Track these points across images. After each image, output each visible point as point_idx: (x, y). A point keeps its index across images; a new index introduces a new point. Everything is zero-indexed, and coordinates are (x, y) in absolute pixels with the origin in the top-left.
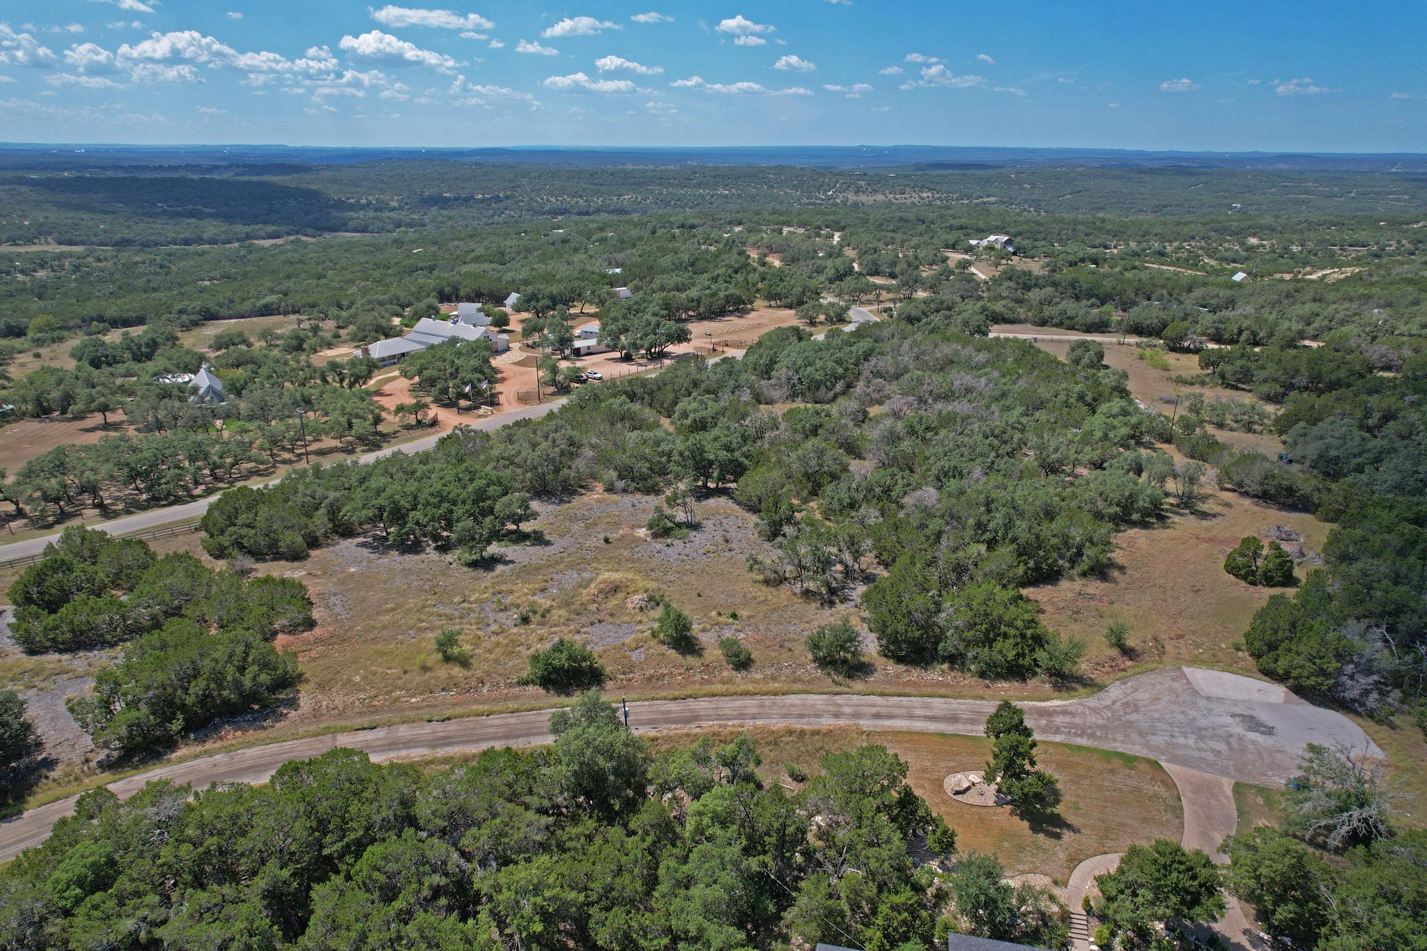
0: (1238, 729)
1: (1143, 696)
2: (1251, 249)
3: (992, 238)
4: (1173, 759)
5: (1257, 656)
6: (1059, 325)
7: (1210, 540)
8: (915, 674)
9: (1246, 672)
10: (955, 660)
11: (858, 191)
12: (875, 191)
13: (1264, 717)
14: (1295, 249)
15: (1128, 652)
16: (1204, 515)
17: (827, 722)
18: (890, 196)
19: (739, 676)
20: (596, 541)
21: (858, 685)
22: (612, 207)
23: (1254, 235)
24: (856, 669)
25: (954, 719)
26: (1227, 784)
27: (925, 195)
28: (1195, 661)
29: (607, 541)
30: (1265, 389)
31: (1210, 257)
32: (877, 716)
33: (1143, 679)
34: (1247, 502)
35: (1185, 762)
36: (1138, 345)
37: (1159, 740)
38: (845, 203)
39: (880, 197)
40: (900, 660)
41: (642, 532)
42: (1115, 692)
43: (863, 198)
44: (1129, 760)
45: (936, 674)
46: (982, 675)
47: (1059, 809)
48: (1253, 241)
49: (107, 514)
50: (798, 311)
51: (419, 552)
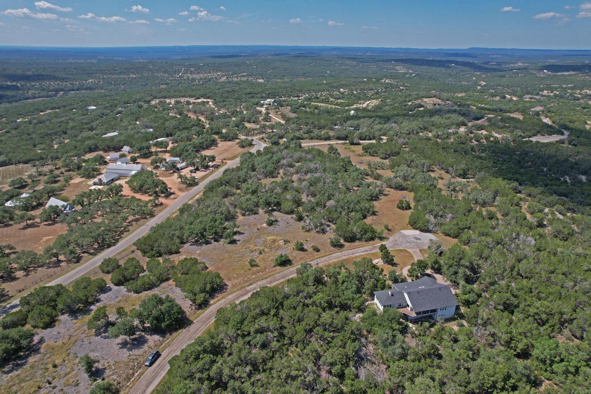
0: (415, 240)
1: (397, 238)
2: (342, 93)
3: (268, 100)
4: (408, 248)
5: (412, 225)
6: (317, 139)
7: (390, 201)
8: (353, 244)
9: (410, 229)
10: (360, 239)
11: (191, 73)
12: (199, 73)
13: (418, 237)
14: (355, 93)
15: (389, 230)
16: (386, 195)
17: (344, 258)
18: (206, 75)
19: (319, 253)
20: (255, 230)
21: (344, 249)
22: (85, 87)
23: (342, 88)
24: (341, 246)
25: (367, 251)
26: (418, 250)
27: (219, 73)
28: (401, 229)
29: (258, 229)
30: (381, 156)
31: (332, 98)
32: (352, 254)
33: (395, 235)
34: (392, 190)
35: (410, 248)
36: (342, 144)
37: (404, 245)
38: (188, 78)
39: (202, 75)
40: (349, 242)
41: (265, 225)
42: (391, 239)
43: (194, 76)
44: (401, 250)
45: (357, 243)
46: (366, 241)
47: (394, 262)
48: (342, 90)
49: (91, 254)
50: (238, 143)
51: (211, 243)
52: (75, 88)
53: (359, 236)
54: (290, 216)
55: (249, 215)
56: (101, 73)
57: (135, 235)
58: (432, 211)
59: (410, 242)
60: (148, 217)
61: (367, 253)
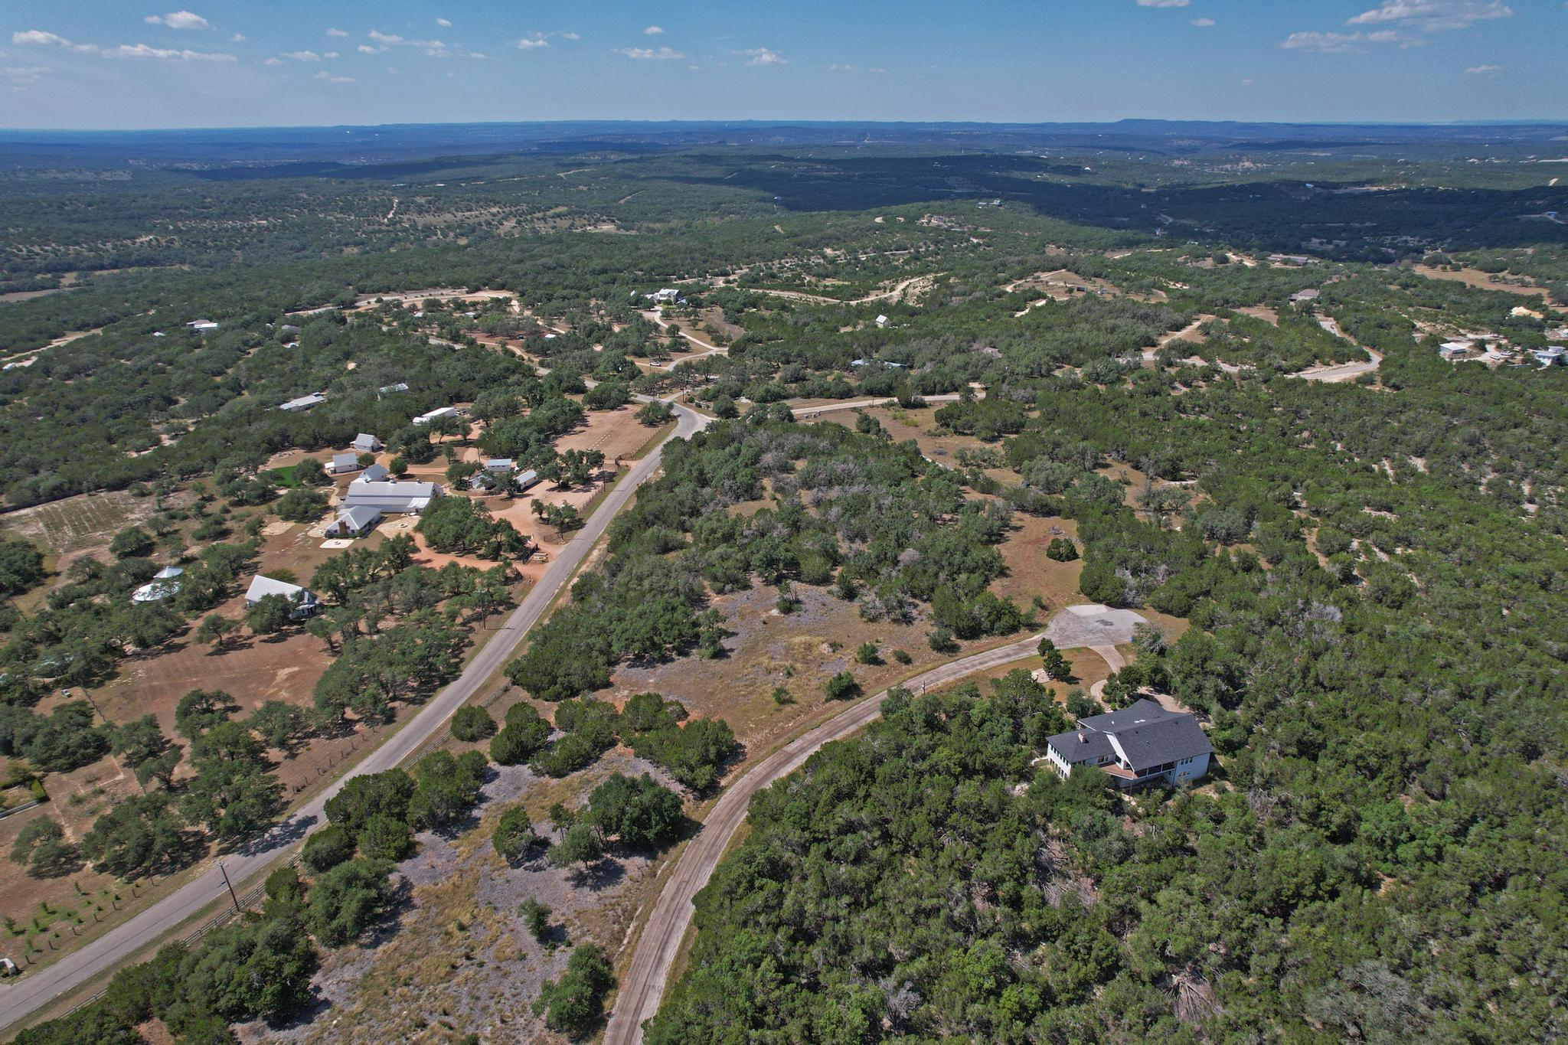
0: (1102, 626)
1: (1063, 624)
2: (832, 261)
4: (1091, 644)
5: (1088, 595)
7: (1029, 542)
8: (976, 643)
9: (1086, 603)
10: (989, 632)
11: (420, 210)
12: (439, 210)
13: (1107, 619)
14: (863, 258)
15: (1044, 608)
16: (1017, 529)
17: (966, 672)
18: (459, 214)
19: (910, 667)
20: (759, 625)
21: (961, 655)
23: (827, 246)
24: (953, 649)
25: (1008, 655)
26: (1112, 647)
27: (494, 210)
28: (1068, 604)
29: (764, 623)
31: (808, 274)
32: (981, 663)
33: (1058, 617)
34: (1027, 516)
35: (1096, 644)
36: (883, 406)
37: (1082, 639)
38: (414, 226)
39: (449, 217)
40: (967, 638)
41: (775, 612)
42: (1052, 626)
43: (429, 219)
44: (1078, 650)
45: (984, 640)
46: (1002, 634)
47: (1071, 674)
48: (828, 251)
49: (412, 701)
50: (637, 416)
51: (672, 660)
52: (106, 262)
53: (986, 625)
54: (823, 589)
55: (732, 591)
56: (169, 216)
57: (493, 654)
58: (1126, 561)
59: (1092, 631)
60: (501, 608)
61: (1012, 659)
